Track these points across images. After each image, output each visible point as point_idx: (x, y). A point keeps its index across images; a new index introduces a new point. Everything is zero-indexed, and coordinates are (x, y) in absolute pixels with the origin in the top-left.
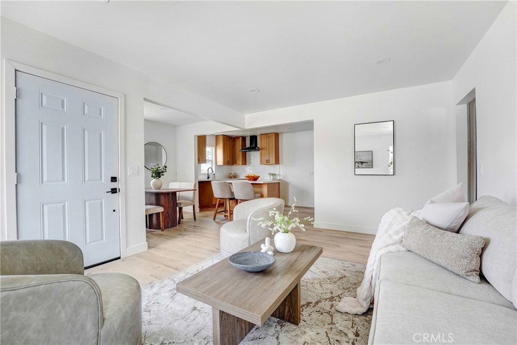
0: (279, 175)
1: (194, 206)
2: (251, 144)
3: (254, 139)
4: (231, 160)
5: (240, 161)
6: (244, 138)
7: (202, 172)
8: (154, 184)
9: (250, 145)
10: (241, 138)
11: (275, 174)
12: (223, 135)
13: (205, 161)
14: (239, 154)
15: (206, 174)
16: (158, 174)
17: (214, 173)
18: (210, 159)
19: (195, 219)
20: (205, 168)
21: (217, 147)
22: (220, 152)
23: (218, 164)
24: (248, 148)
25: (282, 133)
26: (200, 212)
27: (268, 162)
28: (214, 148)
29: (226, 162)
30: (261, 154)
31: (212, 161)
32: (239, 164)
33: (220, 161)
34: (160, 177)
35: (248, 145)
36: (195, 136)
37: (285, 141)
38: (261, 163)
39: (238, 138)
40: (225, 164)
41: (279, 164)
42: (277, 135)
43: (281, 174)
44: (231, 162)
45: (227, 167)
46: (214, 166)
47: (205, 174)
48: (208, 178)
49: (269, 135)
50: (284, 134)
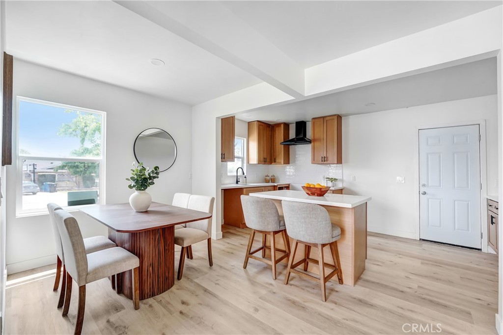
0: (342, 181)
1: (209, 240)
2: (298, 133)
3: (301, 126)
4: (268, 157)
5: (281, 158)
6: (287, 126)
7: (229, 174)
8: (135, 200)
9: (297, 135)
10: (282, 125)
11: (336, 180)
12: (258, 121)
13: (232, 158)
14: (280, 149)
15: (235, 176)
16: (143, 182)
17: (245, 175)
18: (240, 155)
19: (211, 264)
20: (232, 167)
21: (250, 139)
22: (254, 146)
23: (251, 162)
24: (292, 140)
25: (347, 115)
26: (223, 236)
27: (324, 160)
28: (245, 139)
29: (262, 159)
30: (314, 149)
31: (243, 159)
32: (280, 163)
33: (254, 158)
34: (145, 187)
35: (292, 134)
36: (218, 118)
37: (352, 128)
38: (314, 161)
39: (278, 125)
40: (260, 162)
41: (341, 163)
42: (339, 117)
43: (344, 178)
44: (268, 160)
45: (263, 167)
46: (245, 165)
47: (233, 176)
48: (237, 182)
49: (328, 118)
50: (351, 117)
